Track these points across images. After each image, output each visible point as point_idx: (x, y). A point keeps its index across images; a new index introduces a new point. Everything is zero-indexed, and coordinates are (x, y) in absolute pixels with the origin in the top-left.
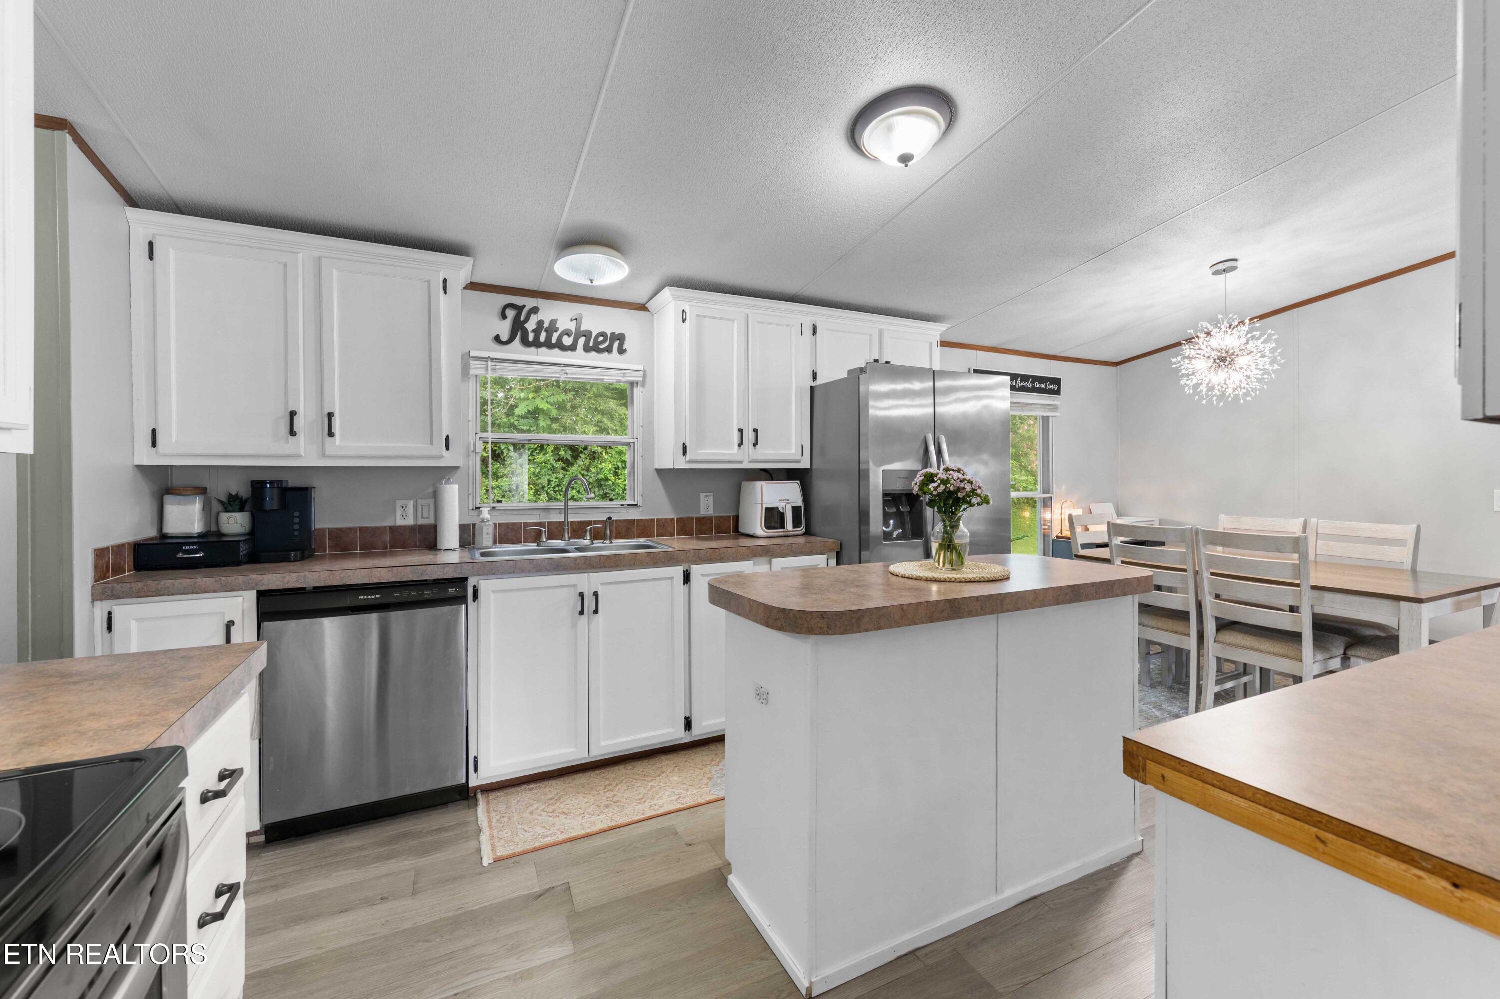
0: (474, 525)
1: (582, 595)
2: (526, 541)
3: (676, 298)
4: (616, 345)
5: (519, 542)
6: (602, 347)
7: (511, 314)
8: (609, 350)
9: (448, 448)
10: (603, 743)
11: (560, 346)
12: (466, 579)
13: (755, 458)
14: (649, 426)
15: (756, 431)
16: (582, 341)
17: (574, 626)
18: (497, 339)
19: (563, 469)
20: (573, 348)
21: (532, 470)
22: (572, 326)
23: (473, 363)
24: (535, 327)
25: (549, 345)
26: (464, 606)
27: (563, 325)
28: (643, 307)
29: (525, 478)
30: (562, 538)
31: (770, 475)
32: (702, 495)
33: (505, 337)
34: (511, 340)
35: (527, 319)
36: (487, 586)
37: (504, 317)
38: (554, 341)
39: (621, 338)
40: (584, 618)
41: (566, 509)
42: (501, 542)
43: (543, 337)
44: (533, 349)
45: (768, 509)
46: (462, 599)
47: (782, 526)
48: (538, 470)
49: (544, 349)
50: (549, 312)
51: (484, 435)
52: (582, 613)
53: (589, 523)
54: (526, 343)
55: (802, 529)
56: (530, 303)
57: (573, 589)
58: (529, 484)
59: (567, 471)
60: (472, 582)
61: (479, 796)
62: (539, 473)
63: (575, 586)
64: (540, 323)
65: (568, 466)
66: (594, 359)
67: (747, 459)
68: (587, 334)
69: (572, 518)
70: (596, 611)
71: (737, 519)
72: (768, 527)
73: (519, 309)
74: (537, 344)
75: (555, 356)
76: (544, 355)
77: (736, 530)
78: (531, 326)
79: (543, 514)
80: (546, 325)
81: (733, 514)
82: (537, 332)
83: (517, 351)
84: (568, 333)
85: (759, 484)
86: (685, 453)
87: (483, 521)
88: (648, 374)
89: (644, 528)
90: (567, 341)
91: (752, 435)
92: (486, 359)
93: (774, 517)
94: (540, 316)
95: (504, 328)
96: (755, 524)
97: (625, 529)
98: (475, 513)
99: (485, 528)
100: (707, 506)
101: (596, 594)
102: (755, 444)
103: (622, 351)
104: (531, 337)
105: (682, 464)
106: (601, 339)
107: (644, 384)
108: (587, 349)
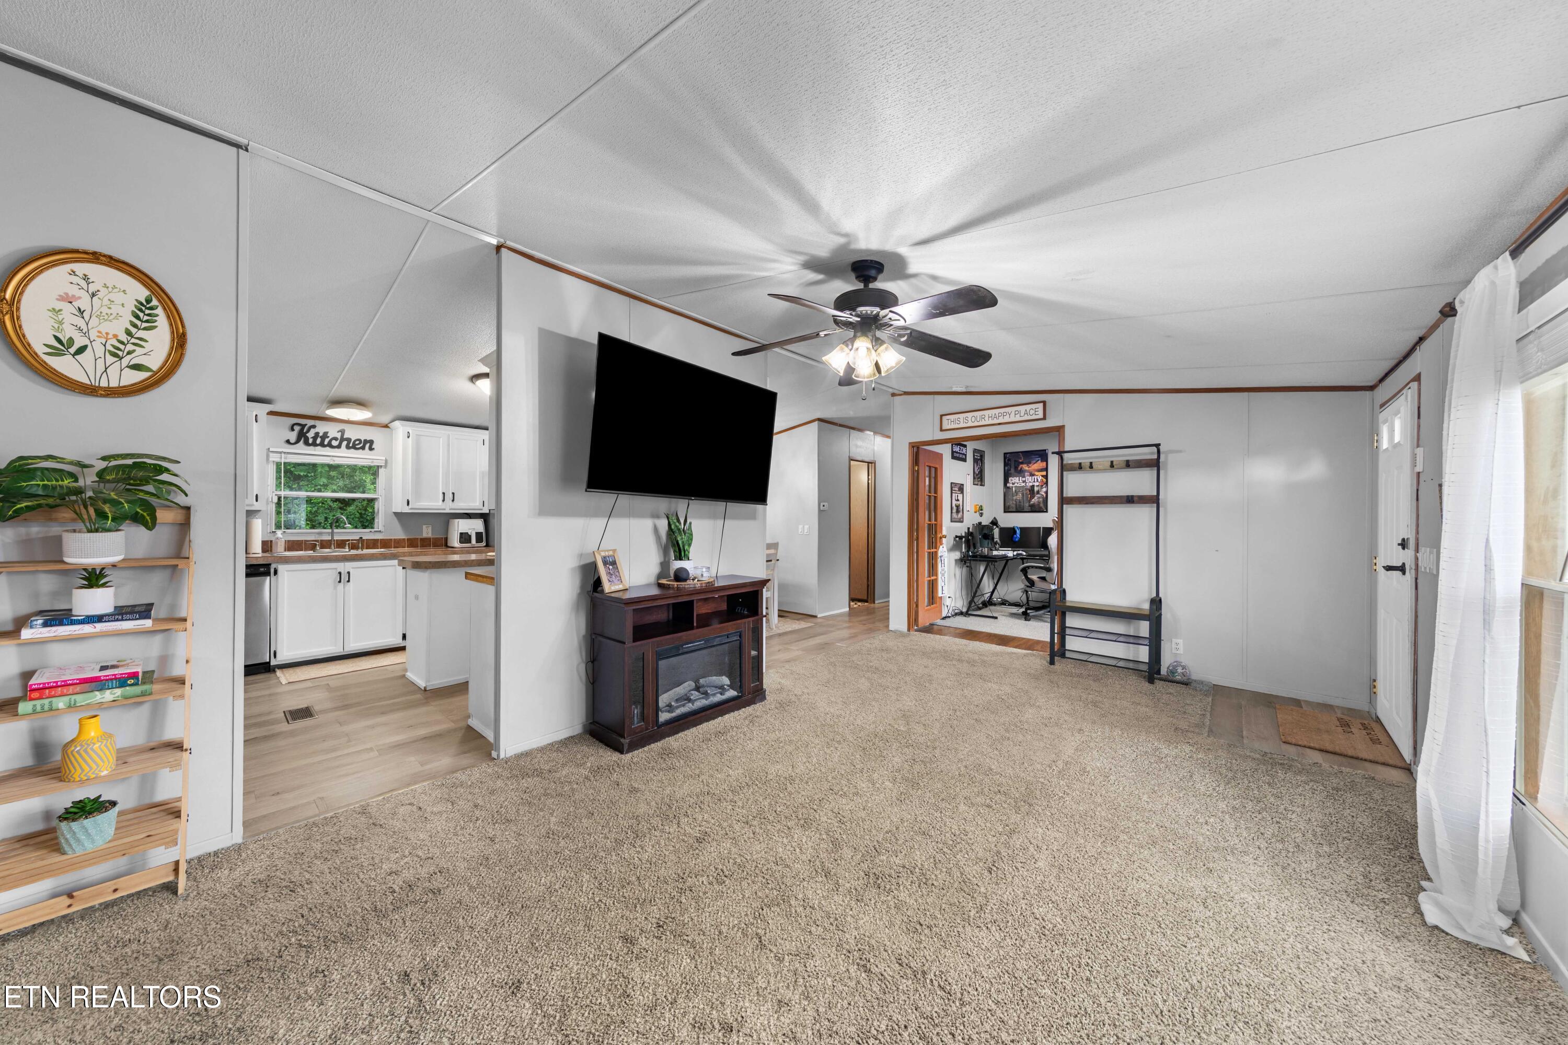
0: (271, 541)
1: (340, 573)
2: (306, 550)
3: (402, 425)
4: (367, 446)
5: (301, 550)
6: (357, 447)
7: (297, 428)
8: (363, 448)
9: (257, 501)
10: (352, 645)
11: (330, 445)
12: (270, 564)
13: (453, 507)
14: (389, 489)
15: (453, 494)
16: (345, 443)
17: (335, 588)
18: (288, 442)
19: (341, 508)
20: (339, 447)
21: (309, 509)
22: (339, 435)
23: (271, 454)
24: (313, 435)
25: (322, 445)
26: (268, 578)
27: (331, 435)
28: (386, 426)
29: (303, 515)
30: (330, 548)
31: (469, 516)
32: (424, 527)
33: (293, 441)
34: (297, 442)
35: (308, 431)
36: (282, 568)
37: (293, 430)
38: (326, 443)
39: (371, 442)
40: (341, 584)
41: (332, 533)
42: (289, 550)
43: (318, 441)
44: (312, 447)
45: (461, 534)
46: (267, 574)
47: (470, 542)
48: (314, 509)
49: (319, 447)
50: (321, 428)
51: (279, 493)
52: (340, 582)
53: (349, 540)
54: (307, 443)
55: (484, 544)
56: (310, 423)
57: (334, 571)
58: (307, 520)
59: (345, 510)
60: (273, 566)
61: (277, 670)
62: (316, 511)
63: (336, 569)
64: (317, 434)
65: (346, 506)
66: (352, 453)
67: (448, 508)
68: (349, 440)
69: (336, 538)
70: (349, 581)
71: (446, 539)
72: (461, 542)
73: (303, 426)
74: (314, 444)
75: (327, 451)
76: (319, 450)
77: (447, 546)
78: (311, 435)
79: (317, 536)
80: (321, 434)
81: (444, 536)
82: (315, 438)
83: (301, 448)
84: (336, 439)
85: (456, 521)
86: (408, 504)
87: (277, 538)
88: (389, 462)
89: (385, 544)
90: (335, 443)
91: (451, 496)
92: (281, 453)
93: (465, 538)
94: (317, 430)
95: (293, 436)
96: (455, 542)
97: (373, 544)
98: (272, 534)
99: (279, 544)
100: (427, 532)
101: (349, 573)
102: (453, 500)
103: (371, 449)
104: (311, 441)
105: (406, 510)
106: (357, 442)
107: (386, 466)
108: (348, 447)
